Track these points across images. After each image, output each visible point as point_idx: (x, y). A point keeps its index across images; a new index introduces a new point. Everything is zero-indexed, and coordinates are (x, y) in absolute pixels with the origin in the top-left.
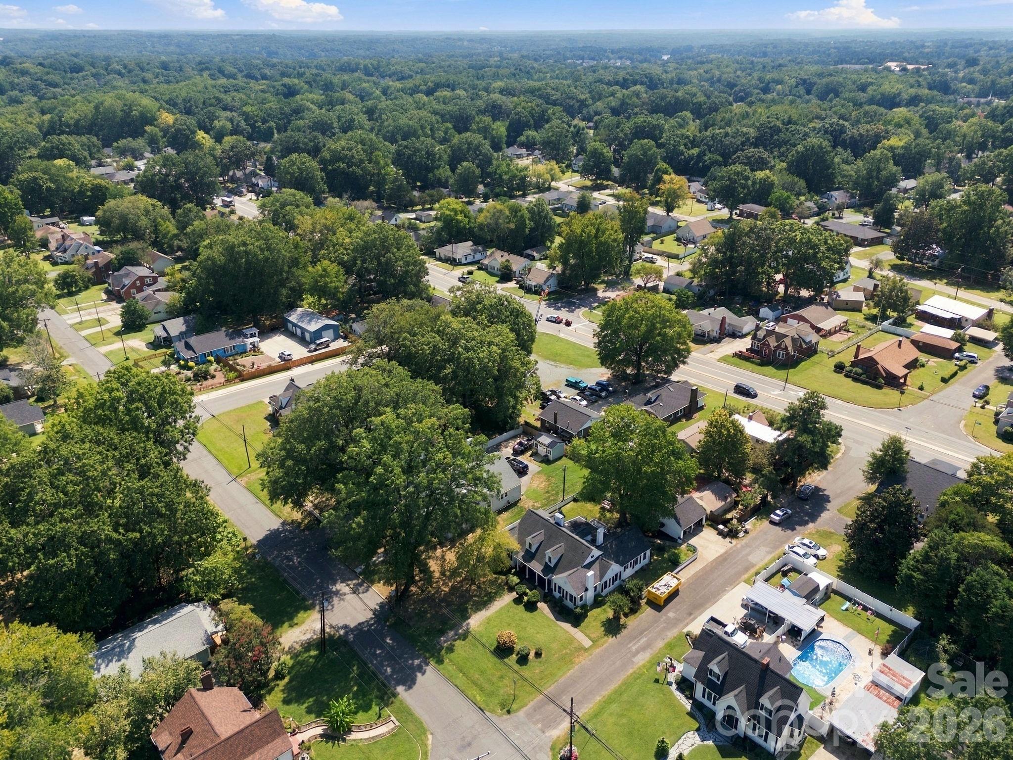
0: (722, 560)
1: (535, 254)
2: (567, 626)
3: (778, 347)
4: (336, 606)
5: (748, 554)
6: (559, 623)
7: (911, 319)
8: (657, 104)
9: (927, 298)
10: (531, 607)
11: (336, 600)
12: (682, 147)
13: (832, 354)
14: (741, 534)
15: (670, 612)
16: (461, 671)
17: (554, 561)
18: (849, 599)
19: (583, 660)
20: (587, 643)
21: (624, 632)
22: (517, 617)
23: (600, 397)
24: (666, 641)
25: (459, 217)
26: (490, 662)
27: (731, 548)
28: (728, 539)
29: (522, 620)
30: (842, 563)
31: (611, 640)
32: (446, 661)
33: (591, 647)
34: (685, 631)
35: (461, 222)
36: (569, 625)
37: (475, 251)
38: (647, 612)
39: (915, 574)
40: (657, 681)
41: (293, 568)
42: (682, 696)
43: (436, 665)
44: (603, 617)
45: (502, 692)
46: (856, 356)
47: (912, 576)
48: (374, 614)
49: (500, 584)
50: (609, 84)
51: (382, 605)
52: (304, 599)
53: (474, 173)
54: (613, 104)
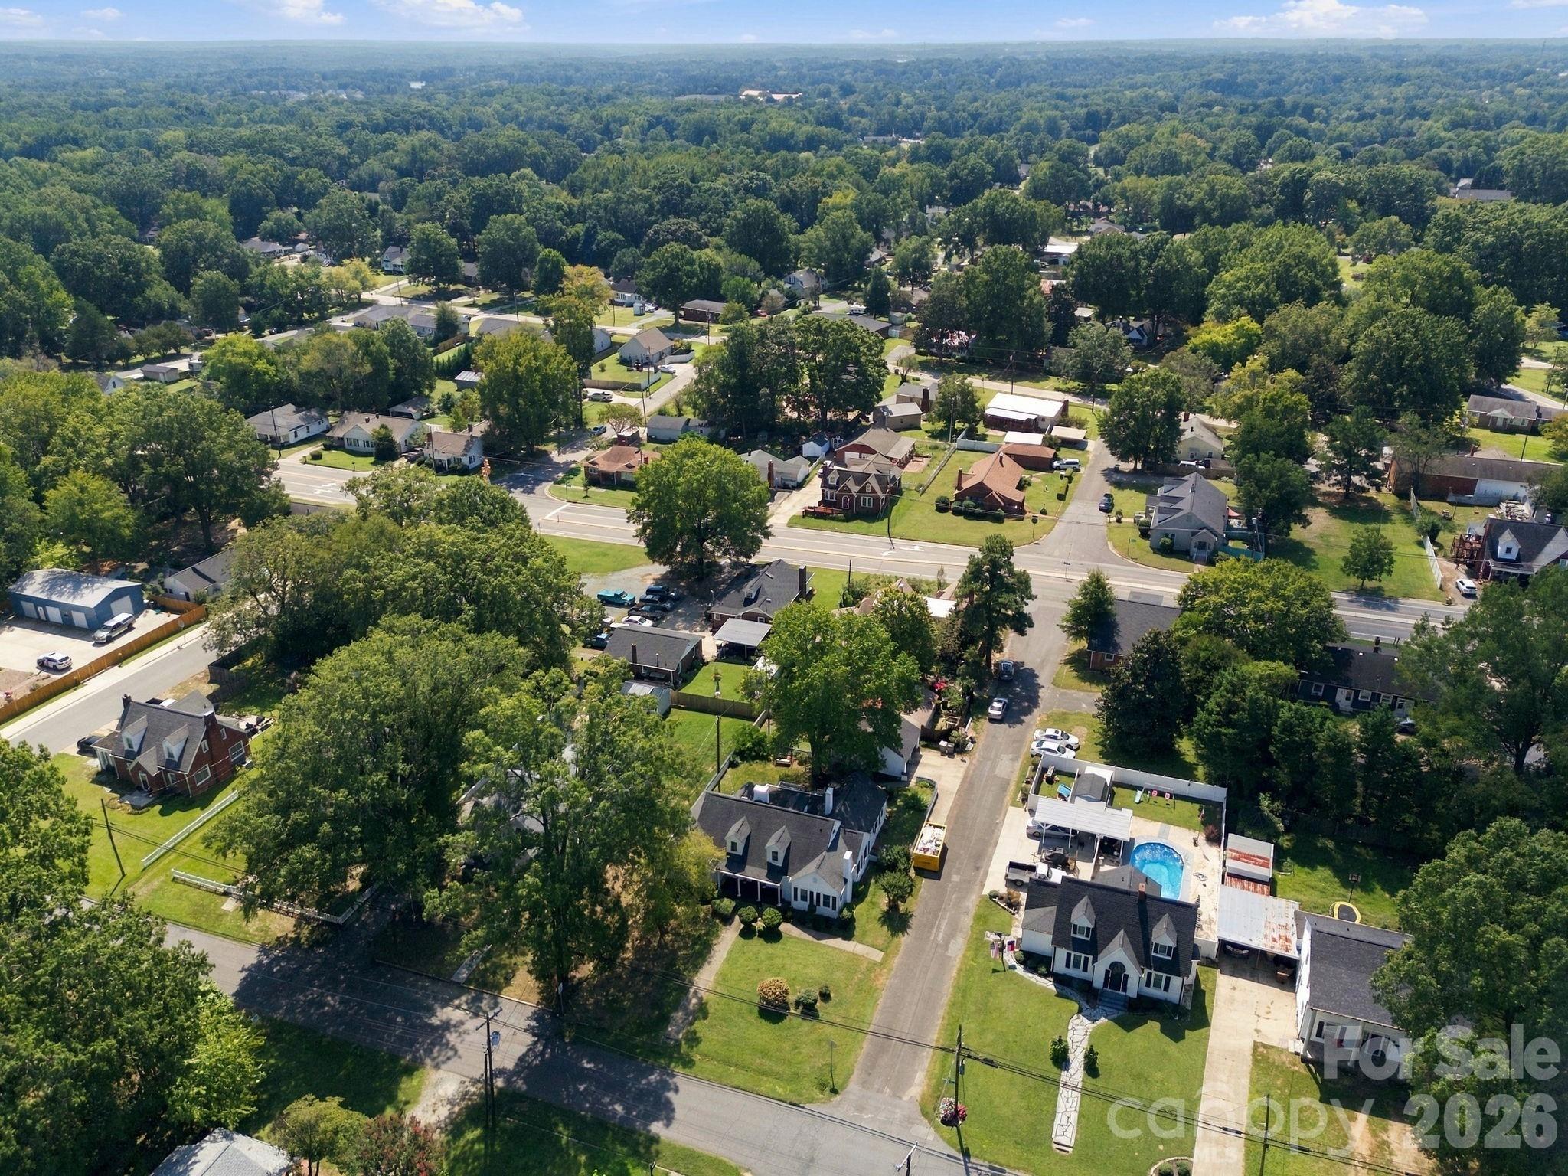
0: (968, 786)
1: (411, 410)
2: (837, 943)
3: (863, 490)
4: (459, 1046)
5: (993, 768)
6: (824, 942)
7: (981, 428)
8: (472, 159)
9: (990, 398)
10: (772, 935)
11: (452, 1037)
12: (559, 224)
13: (922, 489)
14: (970, 746)
15: (953, 875)
16: (730, 1064)
17: (781, 856)
18: (1135, 788)
19: (884, 981)
20: (877, 956)
21: (913, 922)
22: (762, 957)
23: (665, 610)
24: (972, 913)
25: (261, 365)
26: (763, 1032)
27: (968, 769)
28: (957, 758)
29: (771, 957)
30: (1100, 748)
31: (904, 940)
32: (697, 1058)
33: (884, 959)
34: (986, 892)
35: (266, 373)
36: (839, 940)
37: (309, 420)
38: (924, 885)
39: (1223, 730)
40: (995, 971)
41: (336, 1015)
42: (1037, 977)
43: (687, 1071)
44: (877, 913)
45: (807, 1068)
46: (959, 487)
47: (1219, 734)
48: (534, 1035)
49: (705, 919)
50: (377, 129)
51: (537, 1017)
52: (394, 1058)
53: (225, 288)
54: (397, 161)
